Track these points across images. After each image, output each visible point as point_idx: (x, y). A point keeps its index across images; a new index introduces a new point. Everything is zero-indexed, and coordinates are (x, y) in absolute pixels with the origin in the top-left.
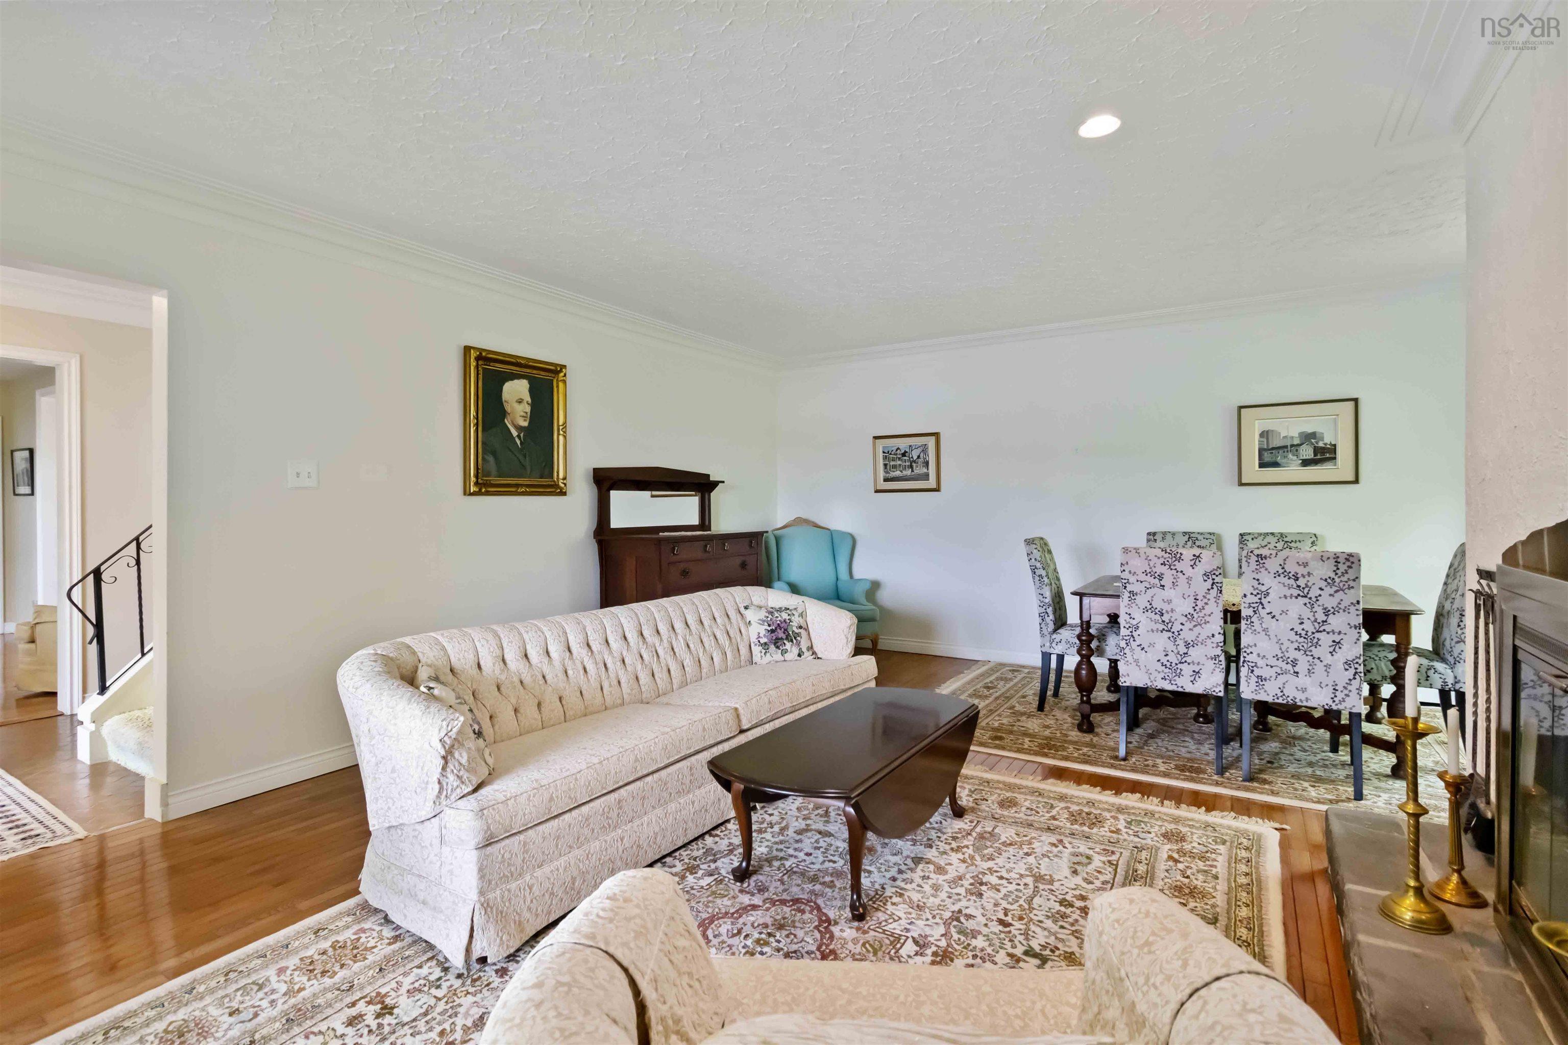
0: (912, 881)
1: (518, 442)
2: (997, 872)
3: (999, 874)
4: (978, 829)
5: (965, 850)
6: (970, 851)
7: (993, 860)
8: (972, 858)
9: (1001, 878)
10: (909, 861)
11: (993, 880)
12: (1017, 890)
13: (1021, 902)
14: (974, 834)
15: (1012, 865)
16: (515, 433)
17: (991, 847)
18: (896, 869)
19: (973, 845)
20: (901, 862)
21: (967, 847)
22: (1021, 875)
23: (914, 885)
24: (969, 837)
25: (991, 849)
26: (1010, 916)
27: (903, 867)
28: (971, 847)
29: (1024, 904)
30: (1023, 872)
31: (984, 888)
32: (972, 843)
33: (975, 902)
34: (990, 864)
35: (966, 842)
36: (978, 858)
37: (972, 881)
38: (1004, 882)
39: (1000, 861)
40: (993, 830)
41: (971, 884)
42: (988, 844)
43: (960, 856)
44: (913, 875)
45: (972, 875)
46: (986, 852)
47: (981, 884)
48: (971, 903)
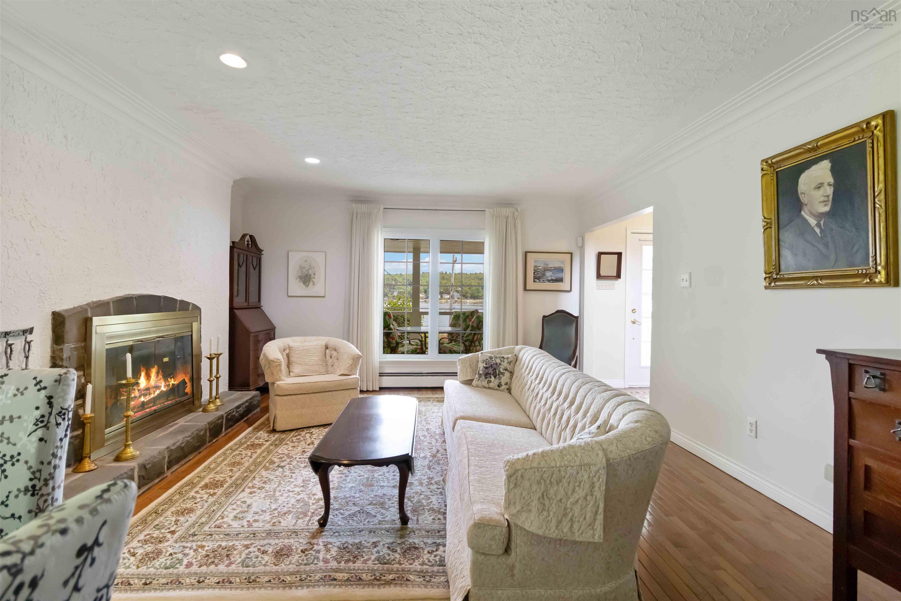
0: (337, 478)
1: (818, 231)
2: (296, 494)
3: (294, 493)
4: (308, 518)
5: (314, 502)
6: (311, 502)
7: (297, 501)
8: (310, 498)
9: (292, 492)
10: (343, 486)
11: (297, 489)
12: (285, 487)
13: (284, 483)
14: (310, 514)
15: (286, 500)
16: (813, 222)
17: (298, 508)
18: (348, 481)
19: (310, 506)
20: (347, 484)
21: (313, 504)
22: (281, 496)
23: (336, 476)
24: (313, 511)
25: (298, 507)
26: (290, 476)
27: (344, 482)
28: (311, 504)
29: (283, 482)
30: (281, 497)
31: (302, 484)
32: (311, 507)
33: (306, 478)
34: (299, 497)
35: (314, 507)
36: (306, 499)
37: (308, 486)
38: (291, 490)
39: (293, 501)
40: (297, 521)
41: (309, 484)
42: (300, 510)
43: (316, 497)
44: (338, 481)
45: (309, 488)
46: (302, 504)
47: (303, 486)
48: (307, 476)
